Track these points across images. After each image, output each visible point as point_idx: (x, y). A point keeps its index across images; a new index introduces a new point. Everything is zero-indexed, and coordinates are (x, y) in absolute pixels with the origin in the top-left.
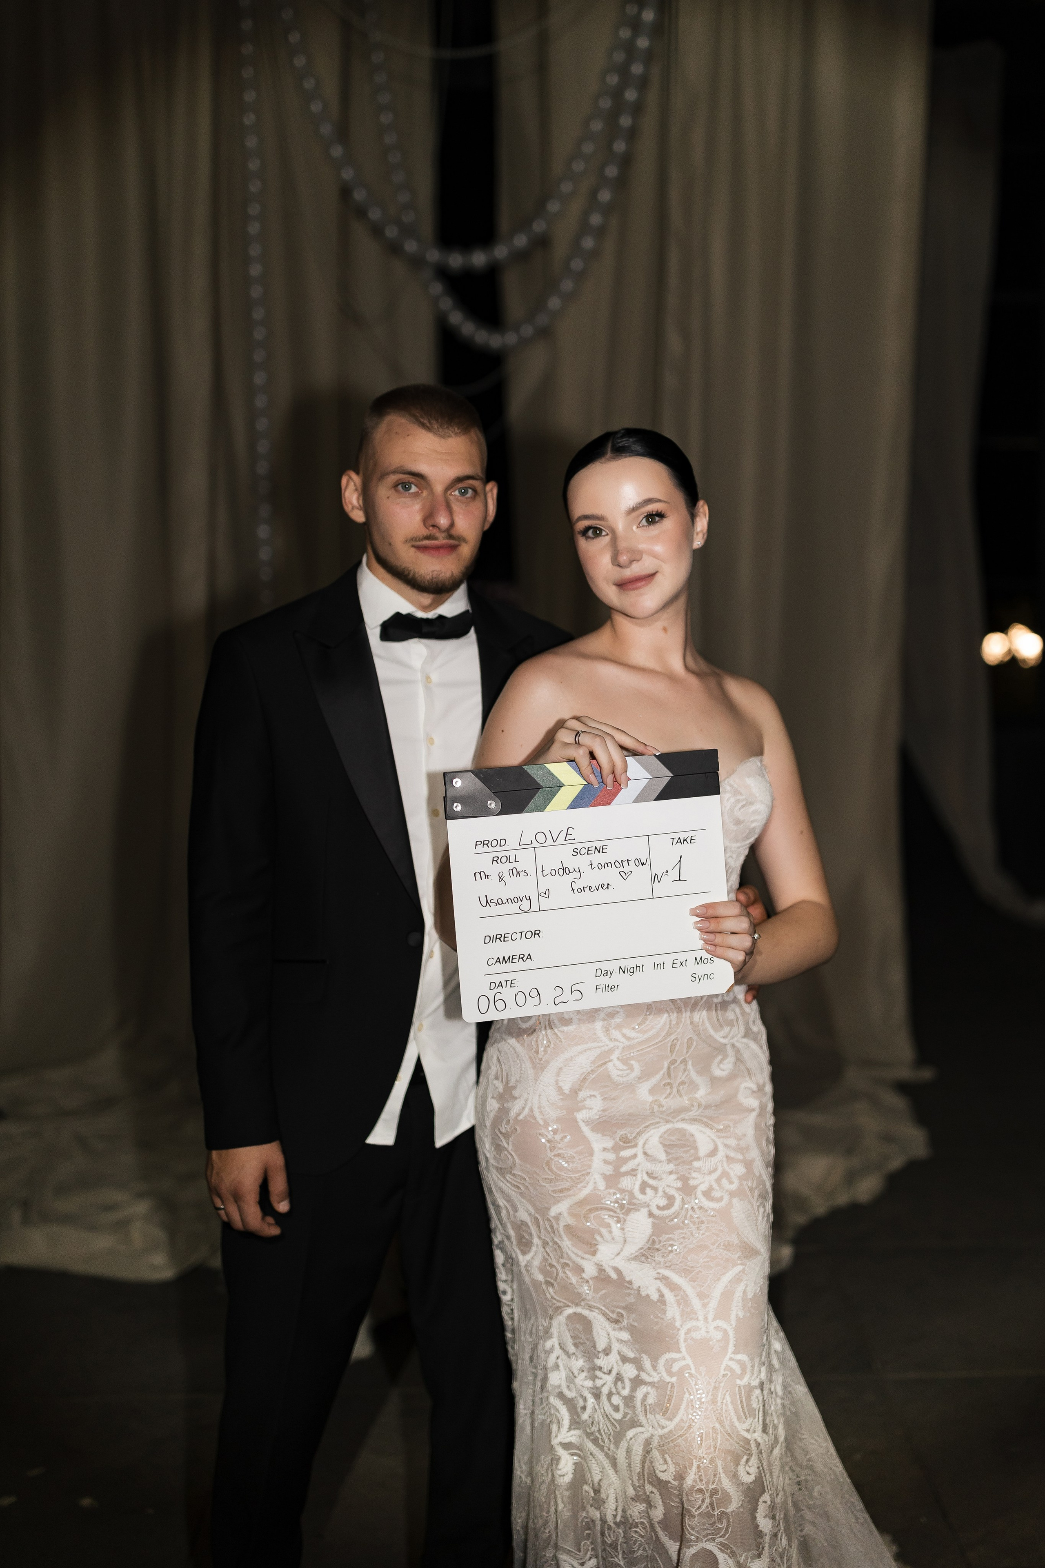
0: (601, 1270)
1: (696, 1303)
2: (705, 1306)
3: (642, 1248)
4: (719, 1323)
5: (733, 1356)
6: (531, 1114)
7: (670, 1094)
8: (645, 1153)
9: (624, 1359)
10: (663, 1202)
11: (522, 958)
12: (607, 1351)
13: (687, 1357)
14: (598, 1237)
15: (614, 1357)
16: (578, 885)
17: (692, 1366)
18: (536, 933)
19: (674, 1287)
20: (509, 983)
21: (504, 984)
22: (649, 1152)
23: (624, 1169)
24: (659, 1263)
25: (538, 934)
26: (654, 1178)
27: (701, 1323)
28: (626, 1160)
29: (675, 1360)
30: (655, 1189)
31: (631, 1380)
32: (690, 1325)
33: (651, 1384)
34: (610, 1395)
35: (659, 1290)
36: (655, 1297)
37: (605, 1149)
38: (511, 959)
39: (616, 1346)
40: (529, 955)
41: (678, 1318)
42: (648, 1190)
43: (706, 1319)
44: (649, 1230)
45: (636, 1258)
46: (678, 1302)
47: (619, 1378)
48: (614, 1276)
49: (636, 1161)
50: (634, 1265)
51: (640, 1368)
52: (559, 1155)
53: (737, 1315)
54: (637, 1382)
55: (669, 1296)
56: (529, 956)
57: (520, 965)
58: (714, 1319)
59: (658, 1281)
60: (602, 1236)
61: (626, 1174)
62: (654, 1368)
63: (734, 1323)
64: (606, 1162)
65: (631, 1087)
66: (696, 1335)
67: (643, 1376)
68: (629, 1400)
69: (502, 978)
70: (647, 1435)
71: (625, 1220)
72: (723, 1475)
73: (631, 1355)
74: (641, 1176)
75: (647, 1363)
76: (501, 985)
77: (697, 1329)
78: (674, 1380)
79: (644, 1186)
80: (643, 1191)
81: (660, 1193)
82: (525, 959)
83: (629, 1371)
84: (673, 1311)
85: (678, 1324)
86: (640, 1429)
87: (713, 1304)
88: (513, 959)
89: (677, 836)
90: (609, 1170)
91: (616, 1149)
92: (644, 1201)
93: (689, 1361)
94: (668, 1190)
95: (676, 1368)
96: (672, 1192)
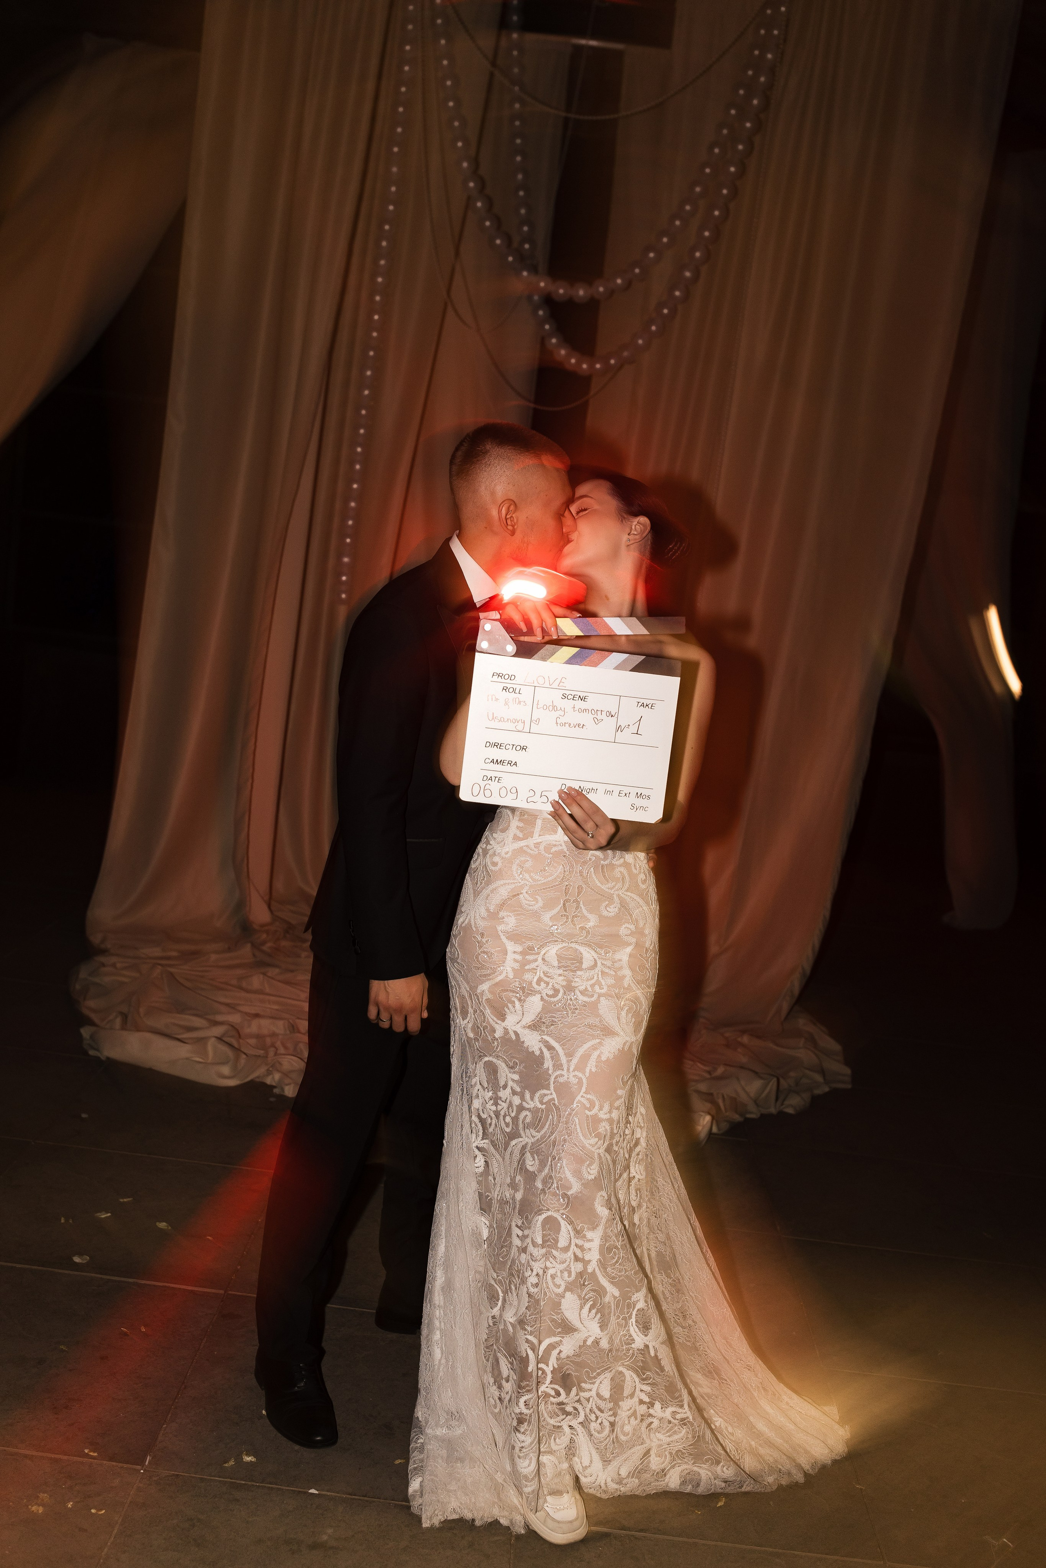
0: (506, 1031)
1: (564, 1059)
2: (569, 1061)
3: (533, 1021)
4: (577, 1073)
5: (584, 1095)
6: (469, 924)
7: (566, 922)
8: (543, 959)
9: (514, 1093)
10: (551, 992)
11: (510, 764)
12: (505, 1087)
13: (554, 1093)
14: (506, 1009)
15: (508, 1090)
16: (562, 720)
17: (556, 1099)
18: (524, 748)
19: (550, 1048)
20: (497, 779)
21: (493, 779)
22: (547, 959)
23: (527, 967)
24: (543, 1031)
25: (525, 749)
26: (548, 977)
27: (565, 1072)
28: (529, 962)
29: (545, 1095)
30: (547, 984)
31: (517, 1106)
32: (558, 1072)
33: (528, 1109)
34: (504, 1117)
35: (541, 1049)
36: (537, 1053)
37: (515, 952)
38: (501, 762)
39: (510, 1083)
40: (516, 762)
41: (551, 1068)
42: (542, 983)
43: (568, 1070)
44: (539, 1009)
45: (529, 1027)
46: (552, 1058)
47: (511, 1105)
48: (514, 1037)
49: (536, 964)
50: (527, 1031)
51: (523, 1098)
52: (484, 952)
53: (590, 1070)
54: (521, 1108)
55: (547, 1053)
56: (516, 764)
57: (508, 768)
58: (574, 1071)
59: (541, 1043)
60: (509, 1009)
61: (529, 970)
62: (532, 1099)
63: (587, 1074)
64: (515, 961)
65: (536, 915)
66: (561, 1080)
67: (525, 1104)
68: (515, 1119)
69: (493, 774)
70: (523, 1143)
71: (524, 1001)
72: (566, 1168)
73: (518, 1089)
74: (539, 973)
75: (527, 1095)
76: (491, 779)
77: (562, 1075)
78: (544, 1106)
79: (539, 981)
80: (538, 983)
81: (550, 986)
82: (512, 764)
83: (517, 1101)
84: (548, 1064)
85: (550, 1072)
86: (520, 1139)
87: (575, 1061)
88: (503, 762)
89: (642, 701)
90: (516, 966)
91: (523, 953)
92: (538, 990)
93: (554, 1096)
94: (556, 985)
95: (546, 1099)
96: (557, 986)
